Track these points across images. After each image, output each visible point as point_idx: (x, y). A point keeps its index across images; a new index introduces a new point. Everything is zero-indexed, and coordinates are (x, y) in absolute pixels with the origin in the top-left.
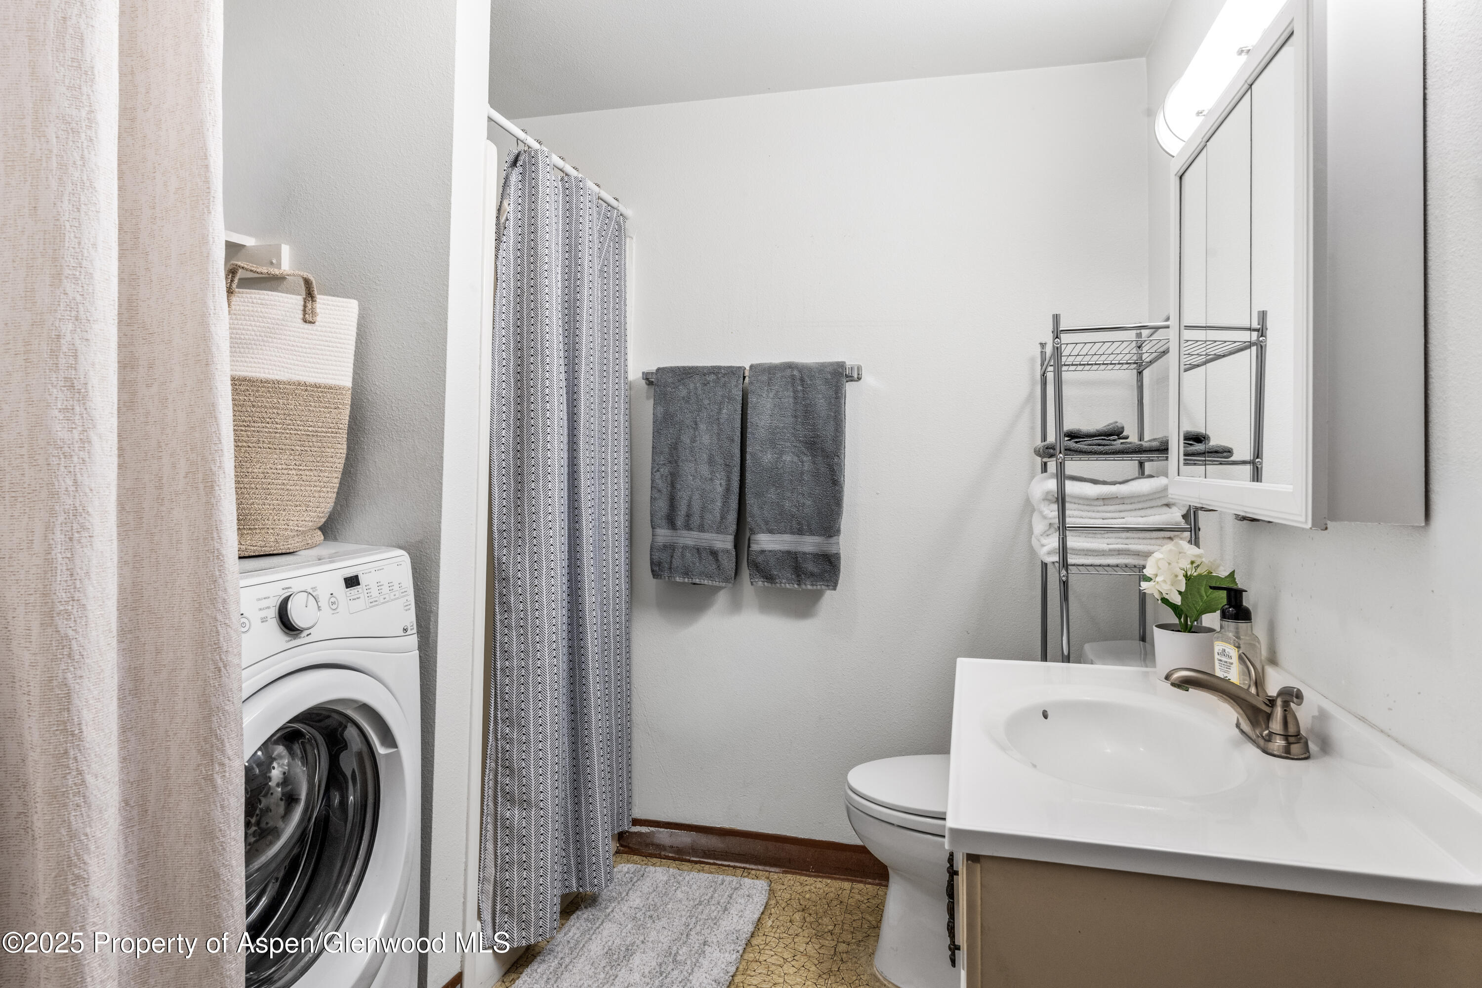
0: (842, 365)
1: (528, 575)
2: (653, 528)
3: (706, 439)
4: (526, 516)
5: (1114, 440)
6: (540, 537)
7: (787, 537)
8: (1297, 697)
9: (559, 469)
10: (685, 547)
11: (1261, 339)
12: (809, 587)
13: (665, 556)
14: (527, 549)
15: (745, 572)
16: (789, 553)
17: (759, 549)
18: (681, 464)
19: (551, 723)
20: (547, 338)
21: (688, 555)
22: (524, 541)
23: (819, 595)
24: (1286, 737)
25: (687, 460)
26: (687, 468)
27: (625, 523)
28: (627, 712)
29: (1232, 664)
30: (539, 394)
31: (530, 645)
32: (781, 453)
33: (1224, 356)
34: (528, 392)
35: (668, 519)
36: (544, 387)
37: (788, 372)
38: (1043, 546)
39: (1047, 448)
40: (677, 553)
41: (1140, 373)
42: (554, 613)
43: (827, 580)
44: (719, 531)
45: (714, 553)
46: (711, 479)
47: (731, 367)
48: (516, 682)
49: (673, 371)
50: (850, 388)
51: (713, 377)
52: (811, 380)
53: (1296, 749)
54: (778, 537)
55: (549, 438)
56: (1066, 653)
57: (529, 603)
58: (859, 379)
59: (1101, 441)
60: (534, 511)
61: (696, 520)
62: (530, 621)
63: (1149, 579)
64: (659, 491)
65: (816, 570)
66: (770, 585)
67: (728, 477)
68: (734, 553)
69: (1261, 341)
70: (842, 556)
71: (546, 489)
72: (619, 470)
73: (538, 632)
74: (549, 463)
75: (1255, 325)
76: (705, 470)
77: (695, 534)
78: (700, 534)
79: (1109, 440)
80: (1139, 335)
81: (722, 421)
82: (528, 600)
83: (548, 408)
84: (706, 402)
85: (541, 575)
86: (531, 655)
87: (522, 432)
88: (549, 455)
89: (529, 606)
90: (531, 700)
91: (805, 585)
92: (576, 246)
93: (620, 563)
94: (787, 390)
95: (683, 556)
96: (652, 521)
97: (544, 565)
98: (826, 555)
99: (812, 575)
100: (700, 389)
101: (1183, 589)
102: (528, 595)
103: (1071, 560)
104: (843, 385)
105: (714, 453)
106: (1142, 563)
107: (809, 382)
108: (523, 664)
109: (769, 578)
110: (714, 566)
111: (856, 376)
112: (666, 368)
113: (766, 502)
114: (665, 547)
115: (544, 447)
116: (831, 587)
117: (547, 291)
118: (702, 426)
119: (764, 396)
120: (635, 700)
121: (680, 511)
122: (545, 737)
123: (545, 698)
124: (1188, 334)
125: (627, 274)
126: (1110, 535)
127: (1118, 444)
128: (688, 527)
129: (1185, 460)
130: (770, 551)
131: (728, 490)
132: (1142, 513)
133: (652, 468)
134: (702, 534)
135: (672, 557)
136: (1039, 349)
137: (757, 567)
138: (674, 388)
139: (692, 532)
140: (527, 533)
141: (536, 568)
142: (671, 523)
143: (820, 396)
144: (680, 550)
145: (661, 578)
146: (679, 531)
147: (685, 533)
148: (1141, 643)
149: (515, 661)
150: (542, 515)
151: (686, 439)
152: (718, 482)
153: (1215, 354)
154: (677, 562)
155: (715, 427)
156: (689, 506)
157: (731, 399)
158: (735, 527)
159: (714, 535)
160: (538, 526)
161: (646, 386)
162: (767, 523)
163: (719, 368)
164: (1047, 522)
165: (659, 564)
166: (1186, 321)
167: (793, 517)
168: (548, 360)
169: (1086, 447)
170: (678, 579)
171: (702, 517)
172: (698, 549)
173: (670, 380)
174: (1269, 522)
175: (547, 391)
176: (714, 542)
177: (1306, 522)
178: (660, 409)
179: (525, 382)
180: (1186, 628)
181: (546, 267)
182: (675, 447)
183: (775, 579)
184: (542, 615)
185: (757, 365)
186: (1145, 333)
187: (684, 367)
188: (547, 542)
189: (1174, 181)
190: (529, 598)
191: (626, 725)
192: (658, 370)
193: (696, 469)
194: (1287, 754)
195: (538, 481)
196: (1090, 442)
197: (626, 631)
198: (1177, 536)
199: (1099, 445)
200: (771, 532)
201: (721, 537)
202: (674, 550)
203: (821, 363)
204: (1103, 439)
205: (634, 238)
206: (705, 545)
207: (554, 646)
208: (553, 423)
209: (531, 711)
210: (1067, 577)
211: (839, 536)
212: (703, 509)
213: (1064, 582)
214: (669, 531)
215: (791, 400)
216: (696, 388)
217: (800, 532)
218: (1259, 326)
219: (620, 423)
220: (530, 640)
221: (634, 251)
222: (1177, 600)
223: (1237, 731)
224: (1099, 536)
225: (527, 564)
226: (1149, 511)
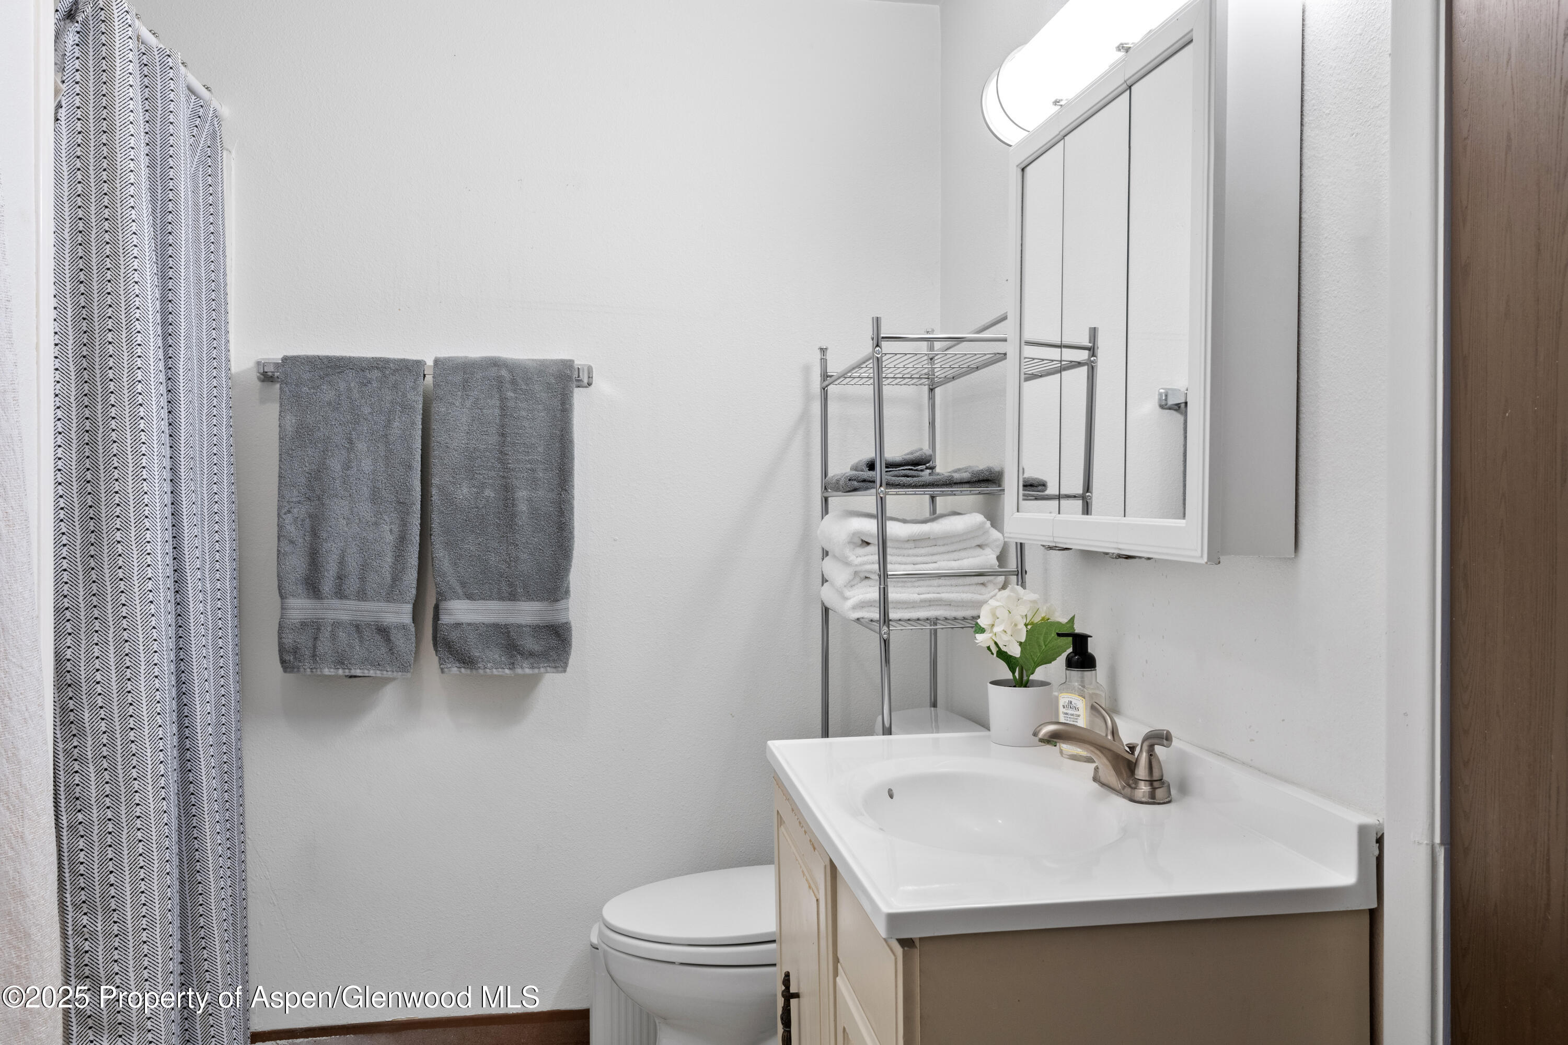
0: (568, 364)
1: (114, 676)
2: (282, 597)
3: (367, 465)
4: (108, 584)
5: (922, 471)
6: (133, 615)
7: (494, 605)
8: (1167, 739)
9: (162, 511)
10: (336, 624)
11: (1092, 359)
12: (528, 671)
13: (304, 640)
14: (111, 636)
15: (430, 658)
16: (496, 626)
17: (452, 622)
18: (328, 502)
19: (161, 900)
20: (137, 303)
21: (342, 635)
22: (104, 622)
23: (533, 682)
24: (1151, 782)
25: (336, 496)
26: (338, 509)
27: (232, 592)
28: (241, 876)
29: (1079, 716)
30: (126, 392)
31: (122, 784)
32: (482, 486)
33: (1041, 376)
34: (105, 388)
35: (307, 583)
36: (134, 382)
37: (493, 372)
38: (846, 599)
39: (850, 480)
40: (326, 634)
41: (932, 390)
42: (160, 732)
43: (554, 660)
44: (389, 598)
45: (383, 631)
46: (376, 524)
47: (404, 360)
48: (97, 844)
49: (313, 363)
50: (579, 397)
51: (376, 374)
52: (527, 385)
53: (1160, 793)
54: (479, 605)
55: (144, 461)
56: (887, 725)
57: (116, 720)
58: (589, 384)
59: (908, 472)
60: (121, 575)
61: (353, 583)
62: (119, 748)
63: (982, 631)
64: (292, 542)
65: (537, 648)
66: (468, 671)
67: (402, 520)
68: (413, 630)
69: (1092, 362)
70: (573, 624)
71: (142, 542)
72: (222, 511)
73: (134, 762)
74: (146, 501)
75: (1086, 343)
76: (365, 509)
77: (351, 604)
78: (359, 603)
79: (916, 470)
80: (931, 348)
81: (391, 438)
82: (116, 716)
83: (142, 414)
84: (366, 410)
85: (137, 674)
86: (123, 800)
87: (94, 451)
88: (146, 489)
89: (117, 724)
90: (127, 869)
91: (522, 667)
92: (164, 159)
93: (226, 653)
94: (491, 397)
95: (334, 636)
96: (280, 588)
97: (142, 659)
98: (552, 626)
99: (532, 654)
100: (355, 391)
101: (1023, 640)
102: (115, 708)
103: (892, 615)
104: (572, 392)
105: (379, 485)
106: (973, 613)
107: (524, 387)
108: (109, 814)
109: (467, 661)
110: (383, 650)
111: (586, 381)
112: (298, 357)
113: (461, 555)
114: (304, 624)
115: (136, 476)
116: (560, 669)
117: (134, 229)
118: (361, 446)
119: (457, 404)
120: (250, 857)
121: (328, 570)
122: (152, 922)
123: (151, 862)
124: (1029, 351)
125: (226, 208)
126: (921, 583)
127: (926, 475)
128: (340, 594)
129: (1024, 495)
130: (469, 624)
131: (402, 539)
132: (955, 555)
133: (280, 508)
134: (363, 603)
135: (316, 639)
136: (818, 356)
137: (450, 647)
138: (314, 388)
139: (348, 602)
140: (110, 611)
141: (128, 664)
142: (313, 587)
143: (541, 407)
144: (329, 629)
145: (298, 671)
146: (326, 601)
147: (336, 603)
148: (932, 708)
149: (95, 811)
150: (136, 583)
151: (335, 464)
152: (387, 528)
153: (1032, 374)
154: (324, 646)
155: (382, 447)
156: (342, 563)
157: (406, 408)
158: (414, 591)
159: (383, 605)
160: (131, 599)
161: (259, 384)
162: (463, 585)
163: (387, 361)
164: (850, 570)
165: (295, 651)
166: (1027, 336)
167: (501, 576)
168: (139, 338)
169: (894, 478)
170: (326, 671)
171: (363, 579)
172: (357, 626)
173: (307, 376)
174: (1149, 559)
175: (139, 387)
176: (383, 615)
177: (1202, 556)
178: (290, 420)
179: (98, 371)
180: (1022, 683)
181: (132, 190)
182: (317, 476)
183: (477, 662)
184: (142, 736)
185: (445, 359)
186: (937, 345)
187: (327, 357)
188: (146, 622)
189: (1015, 174)
190: (116, 711)
191: (240, 895)
192: (285, 359)
193: (351, 509)
194: (1153, 800)
195: (127, 529)
196: (896, 473)
197: (236, 755)
198: (989, 581)
199: (908, 476)
200: (470, 597)
201: (392, 607)
202: (319, 629)
203: (540, 361)
204: (909, 469)
205: (234, 152)
206: (368, 619)
207: (162, 782)
208: (150, 437)
209: (127, 885)
210: (889, 634)
211: (567, 598)
212: (364, 567)
213: (885, 641)
214: (308, 601)
215: (497, 411)
216: (349, 390)
217: (512, 597)
218: (1090, 345)
219: (221, 439)
220: (121, 776)
221: (233, 172)
222: (1015, 651)
223: (1096, 785)
224: (909, 584)
225: (112, 660)
226: (963, 554)
